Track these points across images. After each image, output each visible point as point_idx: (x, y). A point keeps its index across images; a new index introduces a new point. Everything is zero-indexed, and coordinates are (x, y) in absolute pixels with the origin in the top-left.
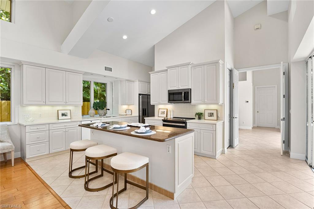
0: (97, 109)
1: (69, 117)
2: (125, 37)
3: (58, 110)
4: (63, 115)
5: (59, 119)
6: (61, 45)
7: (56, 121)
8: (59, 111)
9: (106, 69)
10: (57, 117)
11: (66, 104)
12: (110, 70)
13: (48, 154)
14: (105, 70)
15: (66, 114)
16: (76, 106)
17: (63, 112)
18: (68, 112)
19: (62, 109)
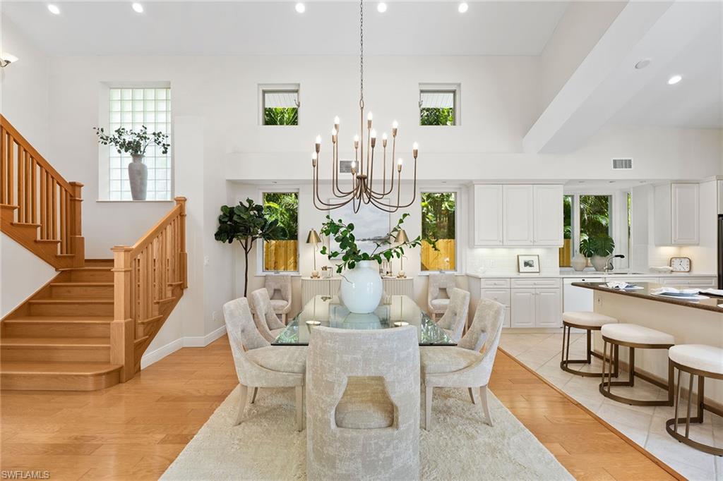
0: (591, 255)
1: (535, 269)
2: (675, 80)
3: (518, 256)
4: (526, 264)
5: (521, 271)
6: (523, 137)
7: (515, 274)
8: (520, 257)
9: (616, 164)
10: (516, 268)
11: (534, 245)
12: (628, 164)
13: (509, 329)
14: (615, 167)
15: (531, 263)
16: (548, 248)
17: (527, 259)
18: (535, 259)
19: (525, 254)
